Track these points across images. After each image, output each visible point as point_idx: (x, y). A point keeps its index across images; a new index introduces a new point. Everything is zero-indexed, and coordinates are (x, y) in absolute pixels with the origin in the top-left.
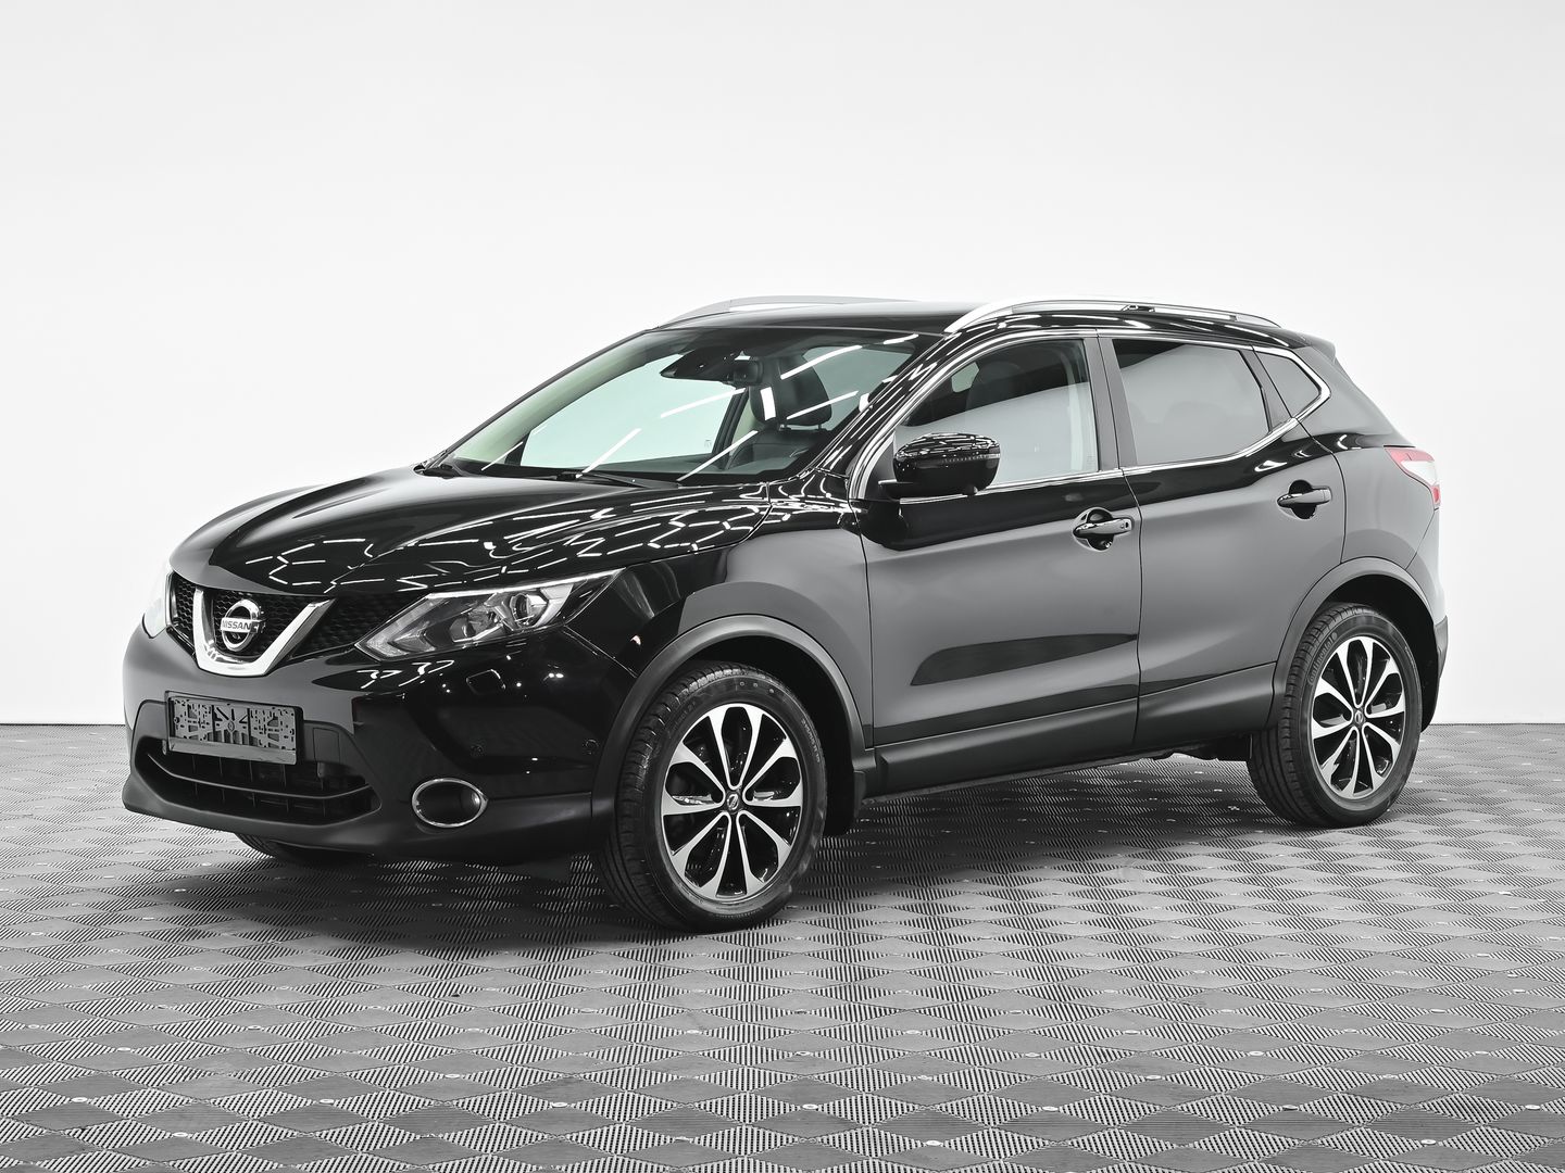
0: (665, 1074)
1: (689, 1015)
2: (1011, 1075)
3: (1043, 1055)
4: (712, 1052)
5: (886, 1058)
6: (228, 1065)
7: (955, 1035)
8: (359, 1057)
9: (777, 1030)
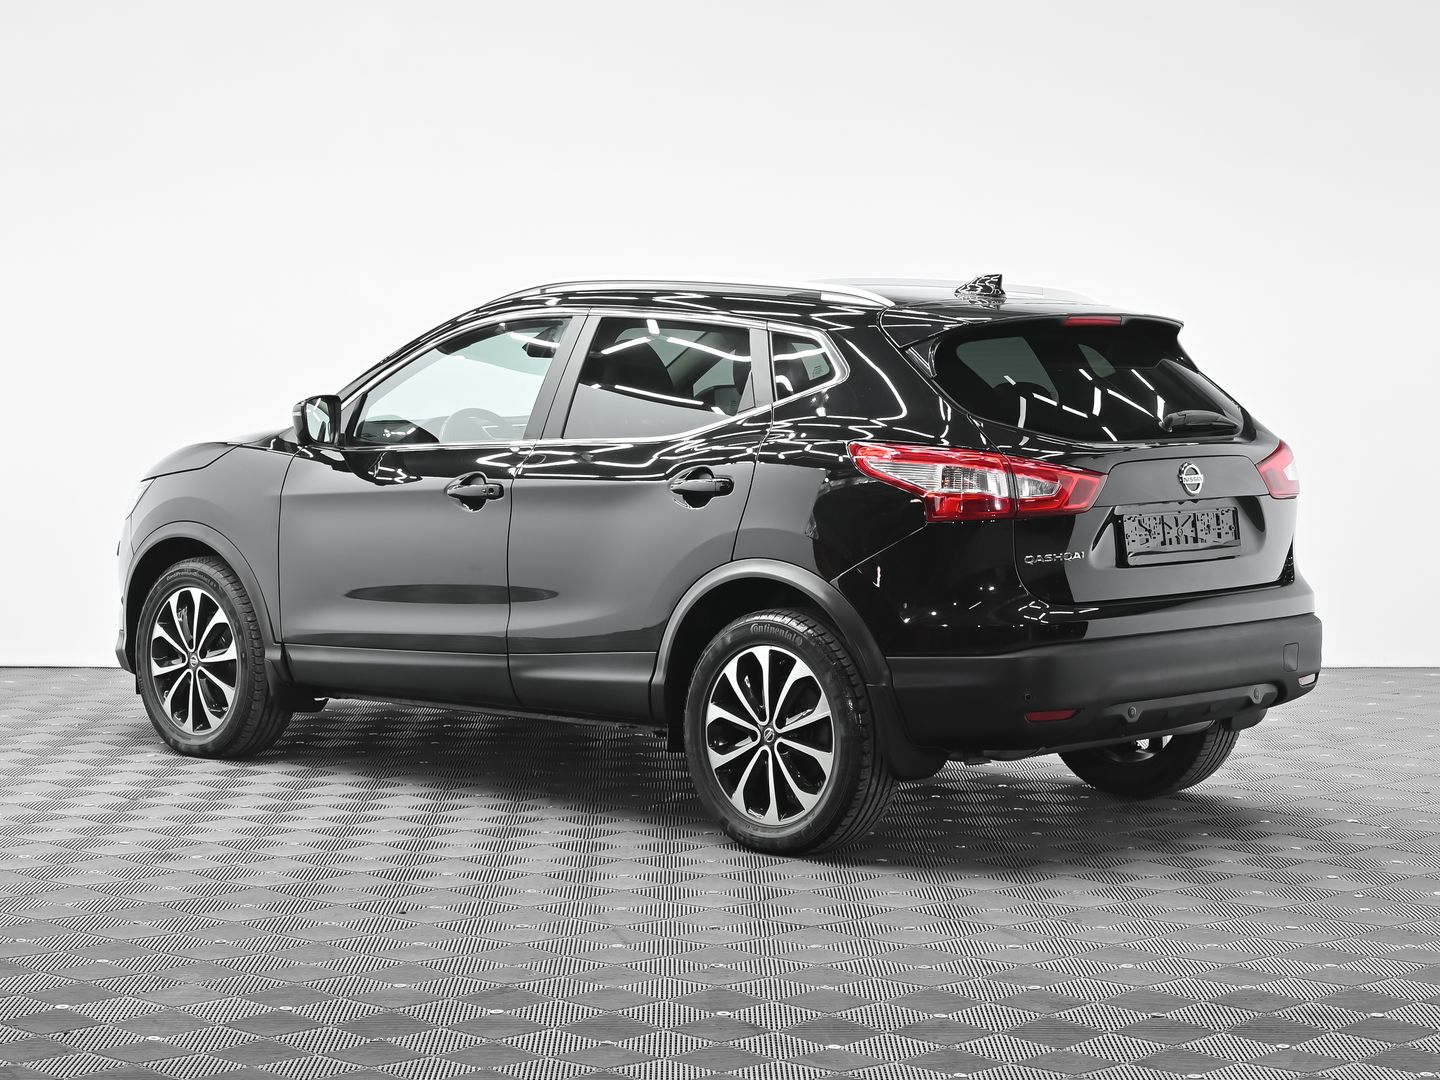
0: (592, 985)
1: (613, 930)
2: (905, 985)
3: (934, 967)
4: (634, 964)
5: (792, 969)
6: (197, 975)
7: (855, 949)
8: (315, 968)
9: (693, 944)
